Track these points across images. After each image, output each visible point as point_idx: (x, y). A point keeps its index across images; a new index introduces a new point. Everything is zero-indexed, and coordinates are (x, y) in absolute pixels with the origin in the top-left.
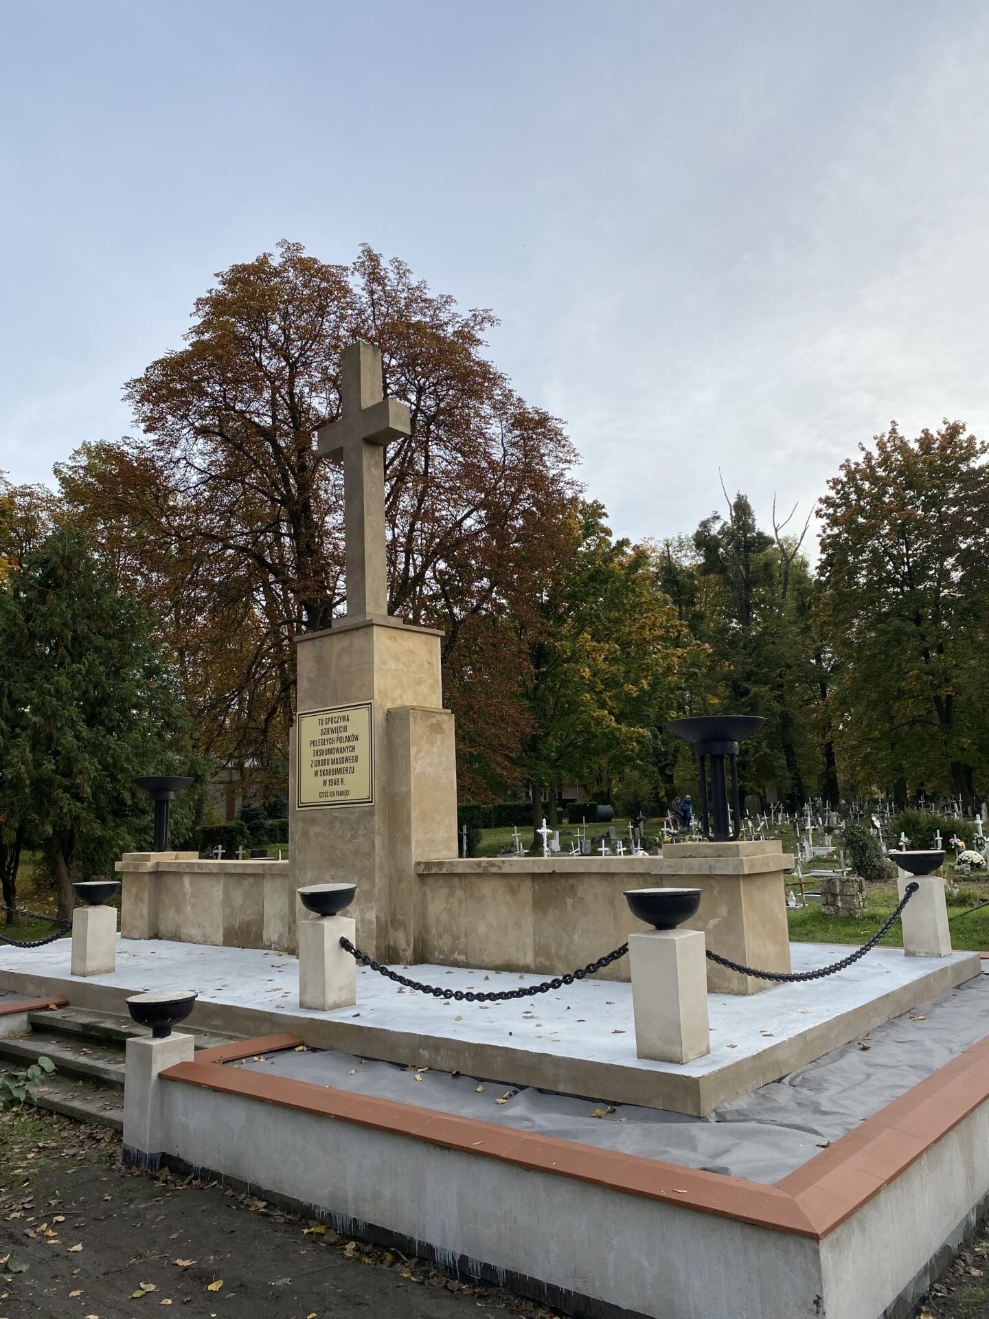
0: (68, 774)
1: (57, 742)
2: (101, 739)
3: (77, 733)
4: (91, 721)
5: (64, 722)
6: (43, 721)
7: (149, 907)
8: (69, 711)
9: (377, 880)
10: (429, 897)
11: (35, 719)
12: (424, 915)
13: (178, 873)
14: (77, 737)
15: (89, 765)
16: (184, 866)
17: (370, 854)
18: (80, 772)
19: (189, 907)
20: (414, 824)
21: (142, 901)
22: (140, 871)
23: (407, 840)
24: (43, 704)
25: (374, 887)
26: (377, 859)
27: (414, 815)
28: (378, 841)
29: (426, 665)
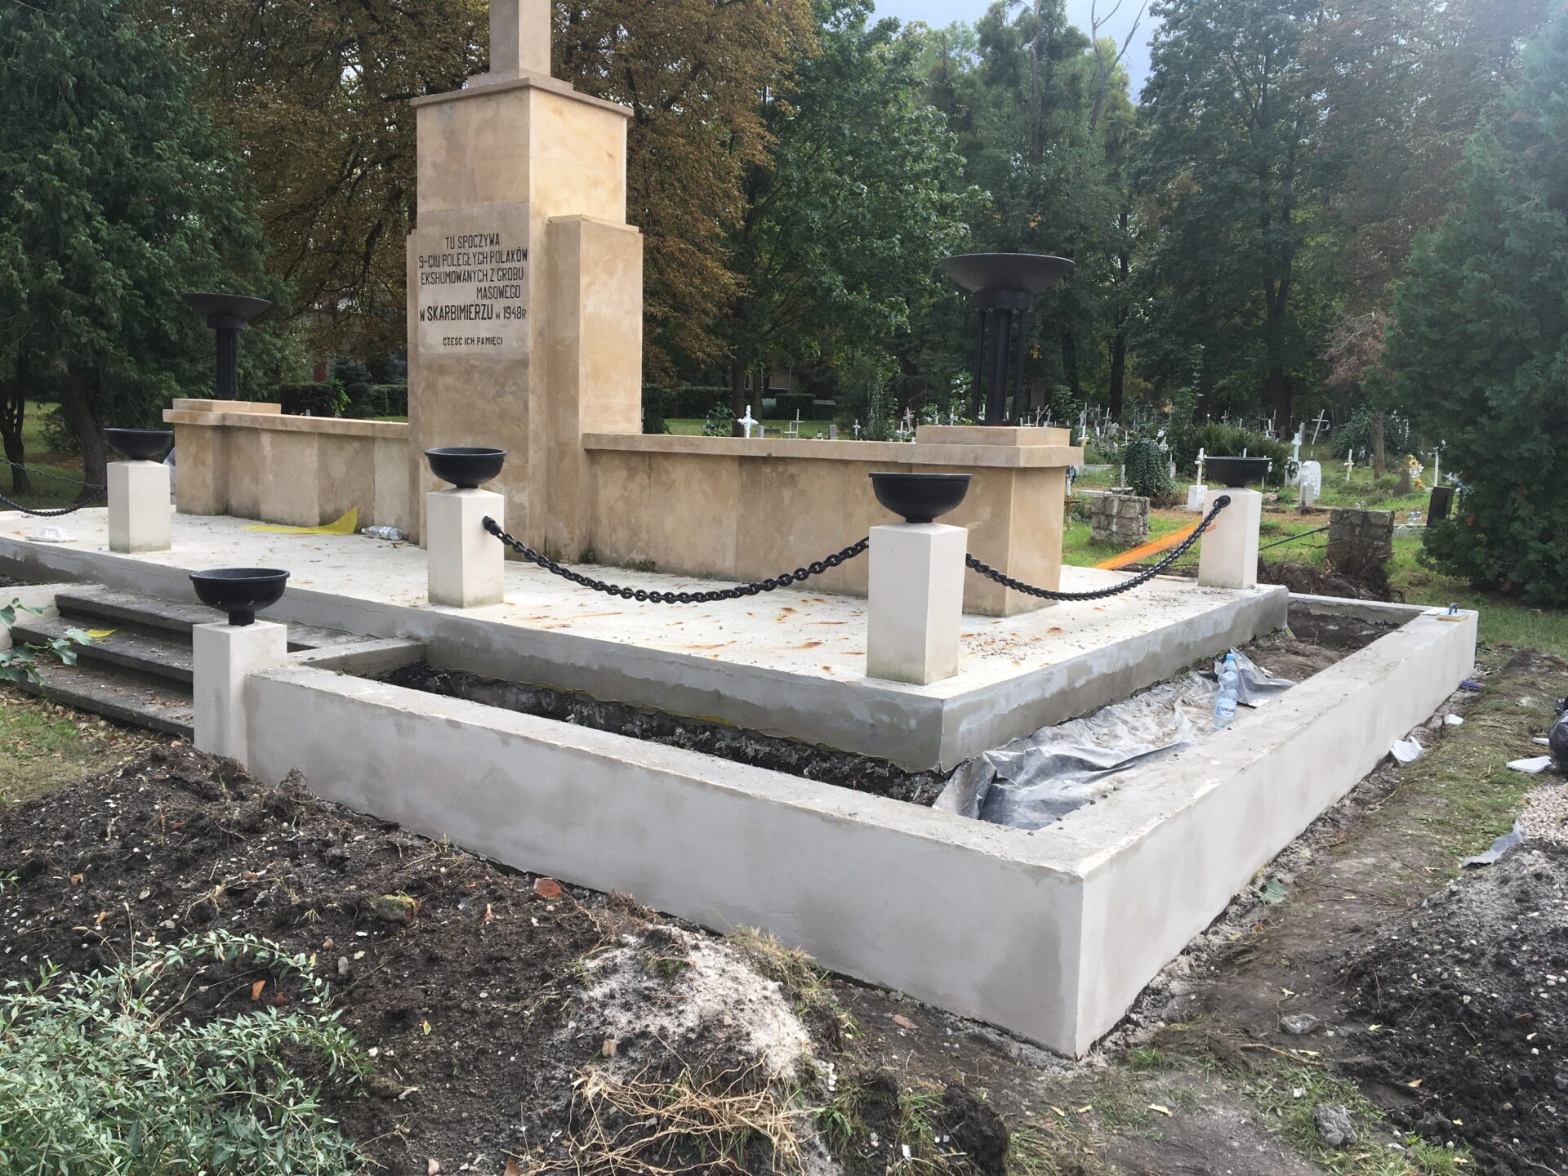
0: (84, 288)
1: (65, 243)
2: (129, 242)
3: (94, 232)
4: (112, 217)
5: (72, 212)
6: (40, 210)
7: (214, 473)
8: (77, 196)
9: (531, 453)
10: (601, 480)
11: (28, 206)
12: (593, 503)
13: (253, 430)
14: (95, 237)
15: (114, 279)
16: (261, 420)
17: (522, 418)
18: (103, 289)
19: (271, 477)
20: (583, 383)
21: (203, 464)
22: (199, 423)
23: (573, 404)
24: (41, 184)
25: (527, 462)
26: (532, 426)
27: (583, 370)
28: (533, 403)
29: (605, 158)
